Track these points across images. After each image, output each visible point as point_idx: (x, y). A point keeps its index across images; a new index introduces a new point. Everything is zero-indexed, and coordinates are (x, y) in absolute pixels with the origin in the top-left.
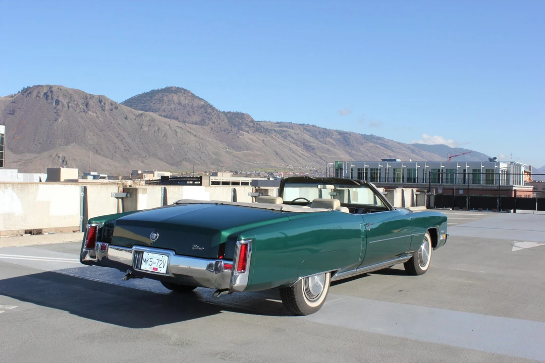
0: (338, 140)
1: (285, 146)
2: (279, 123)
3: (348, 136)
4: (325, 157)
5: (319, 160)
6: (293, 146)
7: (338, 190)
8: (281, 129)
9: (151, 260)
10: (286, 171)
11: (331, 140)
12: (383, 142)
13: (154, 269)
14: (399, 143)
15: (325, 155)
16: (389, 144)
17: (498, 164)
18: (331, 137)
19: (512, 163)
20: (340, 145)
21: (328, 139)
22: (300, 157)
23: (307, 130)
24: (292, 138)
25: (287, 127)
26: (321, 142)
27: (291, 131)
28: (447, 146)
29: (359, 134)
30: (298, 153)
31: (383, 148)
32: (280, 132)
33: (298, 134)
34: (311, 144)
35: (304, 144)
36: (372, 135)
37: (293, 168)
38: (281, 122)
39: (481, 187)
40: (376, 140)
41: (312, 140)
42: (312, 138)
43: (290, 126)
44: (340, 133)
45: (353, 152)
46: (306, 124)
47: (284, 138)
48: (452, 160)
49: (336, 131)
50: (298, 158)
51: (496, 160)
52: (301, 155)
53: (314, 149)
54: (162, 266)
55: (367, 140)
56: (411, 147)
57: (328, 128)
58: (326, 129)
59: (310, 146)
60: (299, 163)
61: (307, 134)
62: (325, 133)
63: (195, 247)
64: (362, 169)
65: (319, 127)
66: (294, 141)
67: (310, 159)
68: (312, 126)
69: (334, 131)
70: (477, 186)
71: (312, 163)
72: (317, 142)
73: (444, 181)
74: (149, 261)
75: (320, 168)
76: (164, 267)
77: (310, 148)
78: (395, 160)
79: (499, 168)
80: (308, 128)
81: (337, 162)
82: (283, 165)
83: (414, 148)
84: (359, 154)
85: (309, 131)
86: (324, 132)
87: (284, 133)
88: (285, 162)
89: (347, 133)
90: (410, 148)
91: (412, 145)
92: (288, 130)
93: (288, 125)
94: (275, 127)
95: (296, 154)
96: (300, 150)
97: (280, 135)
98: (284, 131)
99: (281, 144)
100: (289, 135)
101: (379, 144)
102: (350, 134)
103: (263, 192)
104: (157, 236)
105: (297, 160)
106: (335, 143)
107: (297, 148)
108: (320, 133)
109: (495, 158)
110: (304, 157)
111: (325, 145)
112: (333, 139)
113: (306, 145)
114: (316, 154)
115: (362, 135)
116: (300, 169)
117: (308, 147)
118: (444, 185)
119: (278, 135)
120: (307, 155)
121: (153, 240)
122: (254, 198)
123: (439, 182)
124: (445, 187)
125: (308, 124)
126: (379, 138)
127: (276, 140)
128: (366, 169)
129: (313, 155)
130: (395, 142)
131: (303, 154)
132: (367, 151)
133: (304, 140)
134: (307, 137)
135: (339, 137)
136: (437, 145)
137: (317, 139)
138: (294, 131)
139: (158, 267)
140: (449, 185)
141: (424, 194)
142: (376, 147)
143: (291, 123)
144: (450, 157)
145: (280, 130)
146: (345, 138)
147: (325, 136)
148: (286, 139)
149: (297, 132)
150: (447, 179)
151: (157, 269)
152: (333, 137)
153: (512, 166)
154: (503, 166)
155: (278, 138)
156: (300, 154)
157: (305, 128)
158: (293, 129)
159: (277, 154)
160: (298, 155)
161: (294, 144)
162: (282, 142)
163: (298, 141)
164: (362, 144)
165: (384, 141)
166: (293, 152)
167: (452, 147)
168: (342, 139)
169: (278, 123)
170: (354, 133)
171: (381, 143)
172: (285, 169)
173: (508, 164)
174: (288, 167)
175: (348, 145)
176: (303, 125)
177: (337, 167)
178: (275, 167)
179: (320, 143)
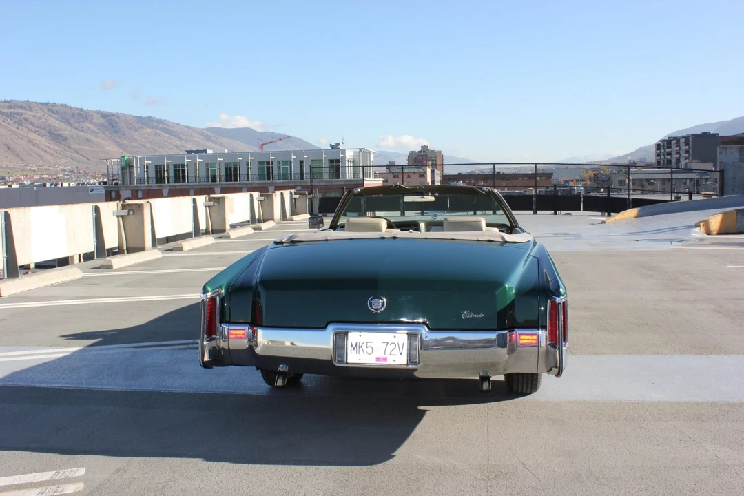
0: (102, 125)
1: (21, 137)
2: (8, 101)
3: (117, 120)
4: (84, 150)
5: (75, 155)
6: (33, 136)
7: (214, 198)
8: (12, 110)
9: (369, 345)
10: (25, 173)
11: (91, 126)
12: (165, 127)
13: (378, 359)
14: (188, 127)
15: (83, 147)
16: (174, 129)
17: (344, 151)
18: (91, 121)
19: (361, 149)
20: (104, 133)
21: (87, 124)
22: (46, 151)
23: (53, 112)
24: (31, 123)
25: (21, 107)
26: (76, 128)
27: (29, 114)
28: (252, 130)
29: (132, 116)
30: (42, 146)
31: (167, 135)
32: (11, 116)
33: (40, 118)
34: (60, 132)
35: (50, 133)
36: (149, 117)
37: (36, 168)
38: (11, 101)
39: (324, 184)
40: (155, 124)
41: (62, 125)
42: (61, 123)
43: (27, 106)
44: (104, 115)
45: (125, 142)
46: (52, 102)
47: (19, 124)
48: (266, 149)
49: (98, 112)
50: (41, 153)
51: (339, 147)
52: (48, 150)
53: (65, 139)
54: (396, 351)
55: (144, 124)
56: (206, 132)
57: (85, 108)
58: (81, 109)
59: (60, 135)
60: (44, 161)
61: (54, 118)
62: (81, 116)
63: (465, 314)
64: (160, 166)
65: (72, 108)
66: (34, 129)
67: (60, 154)
68: (62, 105)
69: (95, 112)
70: (319, 182)
71: (64, 160)
72: (69, 128)
73: (276, 177)
74: (364, 346)
75: (77, 167)
76: (401, 354)
77: (60, 138)
78: (205, 151)
79: (344, 158)
80: (55, 109)
81: (124, 157)
82: (20, 164)
83: (209, 133)
84: (134, 144)
85: (57, 113)
86: (79, 114)
87: (18, 117)
88: (23, 160)
89: (113, 115)
90: (204, 133)
91: (207, 129)
92: (23, 111)
93: (24, 105)
94: (3, 107)
95: (39, 148)
96: (43, 141)
97: (11, 119)
98: (17, 114)
99: (15, 133)
100: (26, 120)
101: (161, 129)
102: (118, 117)
103: (134, 208)
104: (383, 303)
105: (41, 156)
106: (97, 130)
107: (39, 138)
108: (73, 116)
109: (338, 144)
110: (52, 152)
111: (82, 133)
112: (94, 124)
113: (53, 134)
114: (69, 147)
115: (136, 117)
116: (46, 169)
117: (56, 137)
118: (276, 183)
119: (9, 120)
120: (56, 148)
121: (377, 310)
122: (121, 219)
123: (269, 179)
124: (278, 185)
125: (54, 103)
126: (160, 121)
127: (6, 127)
128: (168, 166)
129: (66, 148)
130: (184, 126)
131: (49, 148)
132: (144, 140)
133: (49, 126)
134: (54, 122)
135: (102, 120)
136: (239, 129)
137: (70, 124)
138: (32, 113)
139: (387, 355)
140: (282, 183)
141: (304, 196)
142: (157, 133)
143: (28, 101)
144: (262, 145)
145: (11, 113)
146: (111, 123)
147: (82, 119)
148: (22, 125)
149: (39, 115)
150: (279, 174)
151: (385, 359)
152: (94, 121)
153: (361, 154)
154: (349, 154)
155: (9, 124)
156: (45, 148)
157: (50, 108)
158: (31, 110)
159: (9, 148)
160: (42, 149)
161: (35, 132)
162: (16, 130)
163: (42, 128)
164: (136, 130)
165: (167, 125)
166: (33, 145)
167: (260, 130)
168: (107, 124)
169: (6, 102)
170: (123, 114)
171: (164, 128)
172: (23, 170)
173: (355, 152)
174: (28, 168)
175: (116, 132)
176: (47, 104)
177: (123, 164)
178: (9, 168)
179: (74, 130)
